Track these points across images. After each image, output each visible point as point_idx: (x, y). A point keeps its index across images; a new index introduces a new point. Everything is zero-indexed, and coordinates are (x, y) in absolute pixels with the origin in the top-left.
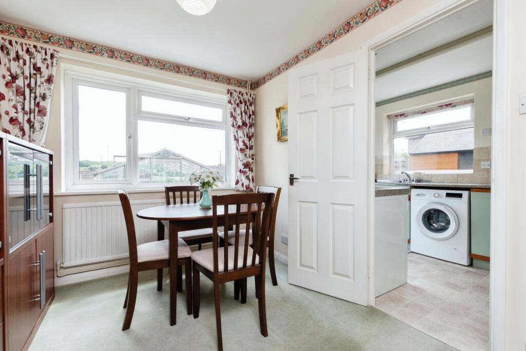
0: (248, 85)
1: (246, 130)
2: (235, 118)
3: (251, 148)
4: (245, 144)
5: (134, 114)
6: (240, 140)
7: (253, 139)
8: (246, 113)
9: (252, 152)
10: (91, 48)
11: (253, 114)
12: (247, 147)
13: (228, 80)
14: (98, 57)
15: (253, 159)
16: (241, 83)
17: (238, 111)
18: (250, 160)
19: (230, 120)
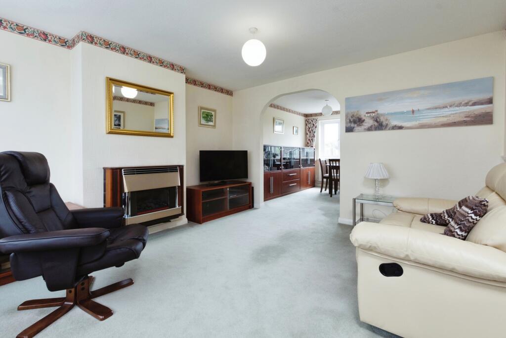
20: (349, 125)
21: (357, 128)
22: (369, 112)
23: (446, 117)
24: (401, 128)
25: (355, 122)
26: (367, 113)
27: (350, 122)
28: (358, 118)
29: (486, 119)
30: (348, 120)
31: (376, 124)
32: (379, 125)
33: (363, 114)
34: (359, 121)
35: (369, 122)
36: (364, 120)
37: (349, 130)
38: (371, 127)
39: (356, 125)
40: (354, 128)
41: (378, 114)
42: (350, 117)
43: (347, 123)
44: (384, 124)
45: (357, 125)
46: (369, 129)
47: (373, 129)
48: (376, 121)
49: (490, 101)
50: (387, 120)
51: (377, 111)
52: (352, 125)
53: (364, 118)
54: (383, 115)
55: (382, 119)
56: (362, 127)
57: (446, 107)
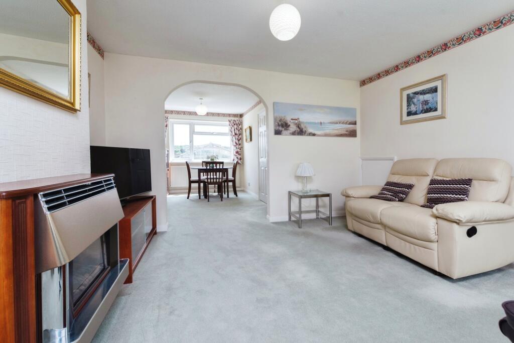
0: (239, 116)
1: (237, 137)
2: (232, 132)
3: (240, 144)
4: (236, 143)
5: (192, 132)
6: (234, 141)
7: (240, 141)
8: (237, 129)
9: (240, 146)
10: (178, 112)
11: (241, 129)
12: (237, 144)
13: (229, 115)
14: (180, 115)
15: (240, 149)
16: (235, 116)
17: (233, 128)
18: (239, 150)
19: (230, 132)
20: (278, 128)
21: (284, 132)
22: (294, 118)
23: (337, 130)
24: (314, 135)
25: (282, 126)
26: (292, 119)
27: (279, 125)
28: (285, 122)
29: (353, 134)
30: (277, 124)
31: (298, 129)
32: (301, 132)
33: (288, 119)
34: (285, 126)
35: (293, 128)
36: (290, 125)
37: (278, 133)
38: (295, 132)
39: (283, 129)
40: (281, 131)
41: (299, 122)
42: (278, 121)
43: (275, 126)
44: (304, 130)
45: (285, 129)
46: (293, 134)
47: (296, 133)
48: (298, 127)
49: (355, 123)
50: (305, 127)
51: (298, 119)
52: (281, 128)
53: (289, 123)
54: (303, 123)
55: (302, 126)
56: (288, 131)
57: (337, 123)
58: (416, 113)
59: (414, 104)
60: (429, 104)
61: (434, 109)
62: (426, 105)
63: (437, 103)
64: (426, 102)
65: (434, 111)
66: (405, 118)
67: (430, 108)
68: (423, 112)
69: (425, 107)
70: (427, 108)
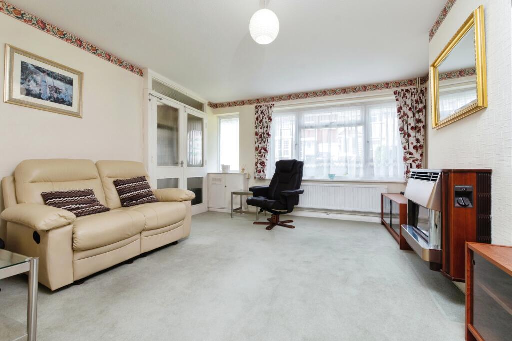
58: (39, 96)
59: (35, 81)
60: (62, 94)
61: (68, 103)
62: (56, 93)
63: (72, 98)
64: (57, 90)
65: (67, 105)
66: (18, 94)
67: (63, 99)
68: (52, 100)
69: (56, 96)
70: (58, 98)
